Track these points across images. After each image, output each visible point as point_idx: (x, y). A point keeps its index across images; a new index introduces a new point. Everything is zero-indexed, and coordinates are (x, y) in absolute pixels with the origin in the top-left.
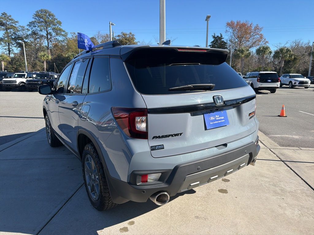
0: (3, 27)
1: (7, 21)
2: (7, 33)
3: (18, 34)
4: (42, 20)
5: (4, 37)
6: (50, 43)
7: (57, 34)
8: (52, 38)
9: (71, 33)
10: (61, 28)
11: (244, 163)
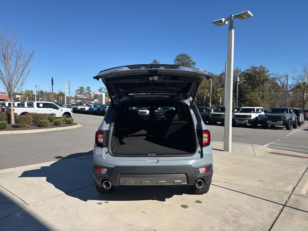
11: (180, 180)
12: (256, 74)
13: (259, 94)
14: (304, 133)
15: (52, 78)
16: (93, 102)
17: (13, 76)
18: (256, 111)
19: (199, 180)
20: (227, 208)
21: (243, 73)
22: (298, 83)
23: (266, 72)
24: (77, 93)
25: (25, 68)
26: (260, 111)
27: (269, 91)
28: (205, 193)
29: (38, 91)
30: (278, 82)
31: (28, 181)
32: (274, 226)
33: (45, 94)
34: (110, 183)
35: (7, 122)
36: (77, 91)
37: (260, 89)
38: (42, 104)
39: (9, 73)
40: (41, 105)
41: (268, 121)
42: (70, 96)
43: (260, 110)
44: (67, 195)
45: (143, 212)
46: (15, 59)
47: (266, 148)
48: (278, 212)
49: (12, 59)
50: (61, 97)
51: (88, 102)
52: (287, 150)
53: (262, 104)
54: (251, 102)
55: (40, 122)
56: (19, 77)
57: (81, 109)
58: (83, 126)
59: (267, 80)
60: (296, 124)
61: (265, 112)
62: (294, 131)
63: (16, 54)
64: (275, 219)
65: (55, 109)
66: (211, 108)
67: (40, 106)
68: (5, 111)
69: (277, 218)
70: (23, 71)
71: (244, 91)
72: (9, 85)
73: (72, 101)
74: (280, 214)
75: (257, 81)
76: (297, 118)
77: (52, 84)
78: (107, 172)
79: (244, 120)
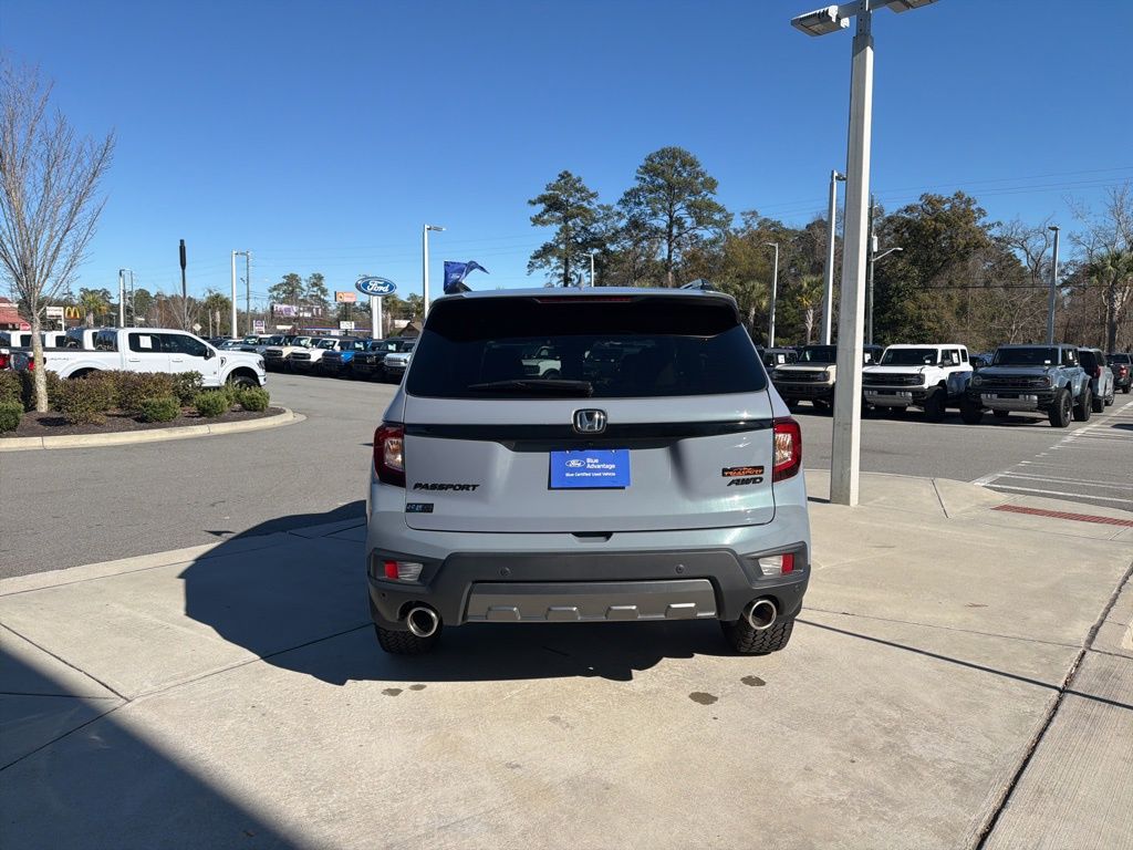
0: (558, 214)
1: (571, 195)
2: (565, 230)
3: (592, 230)
4: (661, 181)
5: (557, 242)
6: (677, 250)
7: (699, 223)
8: (685, 235)
9: (743, 214)
10: (715, 199)
11: (690, 603)
12: (938, 225)
13: (950, 298)
14: (1116, 438)
15: (182, 241)
16: (335, 332)
17: (39, 232)
18: (943, 358)
19: (760, 602)
20: (858, 702)
21: (890, 220)
22: (1091, 257)
23: (976, 215)
24: (277, 298)
25: (80, 201)
26: (955, 360)
27: (985, 287)
28: (776, 650)
29: (130, 293)
30: (1019, 254)
31: (119, 616)
32: (1032, 761)
33: (156, 302)
34: (433, 615)
35: (23, 407)
36: (275, 289)
37: (954, 278)
38: (149, 338)
39: (20, 222)
40: (146, 342)
41: (983, 396)
42: (252, 308)
43: (955, 355)
44: (269, 662)
45: (555, 719)
46: (42, 169)
47: (979, 491)
48: (1043, 712)
49: (31, 167)
50: (218, 314)
51: (318, 332)
52: (1058, 497)
53: (958, 335)
54: (919, 328)
55: (145, 405)
56: (60, 234)
57: (295, 355)
58: (305, 418)
59: (978, 246)
60: (1086, 407)
61: (973, 361)
62: (1079, 432)
63: (43, 148)
64: (1033, 737)
65: (199, 355)
66: (777, 351)
67: (142, 346)
68: (10, 366)
69: (1041, 735)
70: (72, 214)
71: (894, 285)
72: (25, 267)
73: (256, 328)
74: (1050, 720)
75: (942, 251)
76: (1090, 385)
77: (183, 265)
78: (422, 577)
79: (898, 393)
